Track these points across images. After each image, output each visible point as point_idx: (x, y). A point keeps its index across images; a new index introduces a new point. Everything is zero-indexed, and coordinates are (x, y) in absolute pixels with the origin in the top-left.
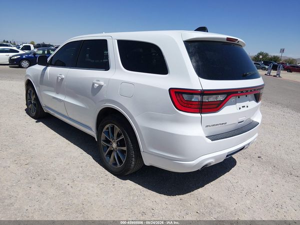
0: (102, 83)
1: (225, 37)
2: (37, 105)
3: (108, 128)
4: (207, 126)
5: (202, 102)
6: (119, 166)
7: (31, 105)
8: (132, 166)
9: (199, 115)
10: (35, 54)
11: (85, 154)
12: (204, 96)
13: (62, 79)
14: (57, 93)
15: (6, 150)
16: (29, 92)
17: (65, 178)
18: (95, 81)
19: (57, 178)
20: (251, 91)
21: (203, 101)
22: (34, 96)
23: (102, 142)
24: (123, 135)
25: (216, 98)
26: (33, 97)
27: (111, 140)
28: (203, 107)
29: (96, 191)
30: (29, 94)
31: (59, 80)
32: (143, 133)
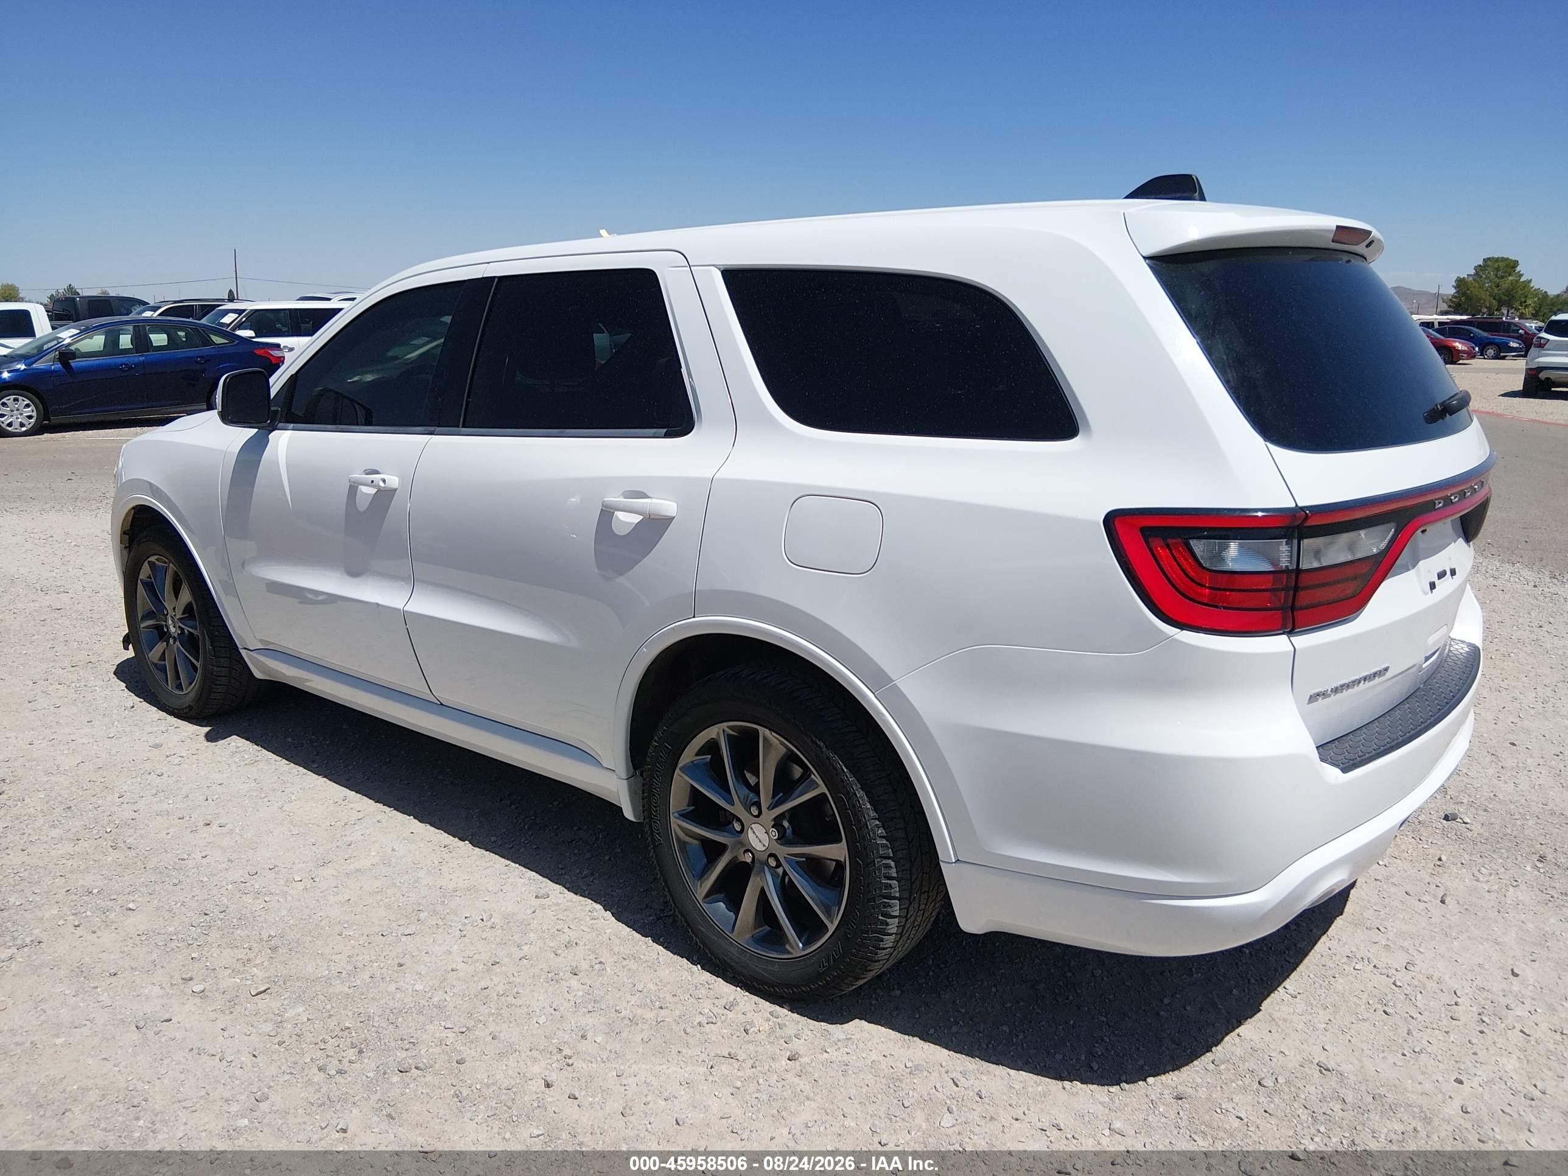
0: (667, 506)
1: (1328, 222)
2: (205, 645)
3: (712, 747)
4: (1313, 698)
5: (1298, 571)
6: (797, 946)
7: (160, 647)
8: (889, 941)
9: (1278, 644)
10: (66, 356)
11: (558, 894)
12: (1306, 542)
13: (385, 496)
14: (355, 572)
15: (107, 924)
16: (145, 571)
17: (511, 1050)
18: (614, 498)
19: (467, 1052)
20: (1448, 501)
21: (1305, 565)
22: (186, 596)
23: (678, 826)
24: (816, 777)
25: (1351, 547)
26: (176, 605)
27: (738, 809)
28: (1303, 599)
29: (715, 1106)
30: (149, 587)
31: (362, 504)
32: (955, 760)
